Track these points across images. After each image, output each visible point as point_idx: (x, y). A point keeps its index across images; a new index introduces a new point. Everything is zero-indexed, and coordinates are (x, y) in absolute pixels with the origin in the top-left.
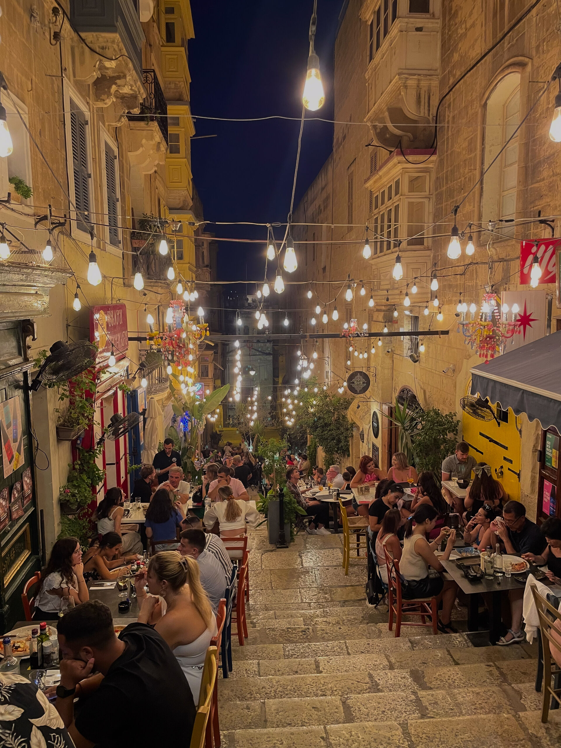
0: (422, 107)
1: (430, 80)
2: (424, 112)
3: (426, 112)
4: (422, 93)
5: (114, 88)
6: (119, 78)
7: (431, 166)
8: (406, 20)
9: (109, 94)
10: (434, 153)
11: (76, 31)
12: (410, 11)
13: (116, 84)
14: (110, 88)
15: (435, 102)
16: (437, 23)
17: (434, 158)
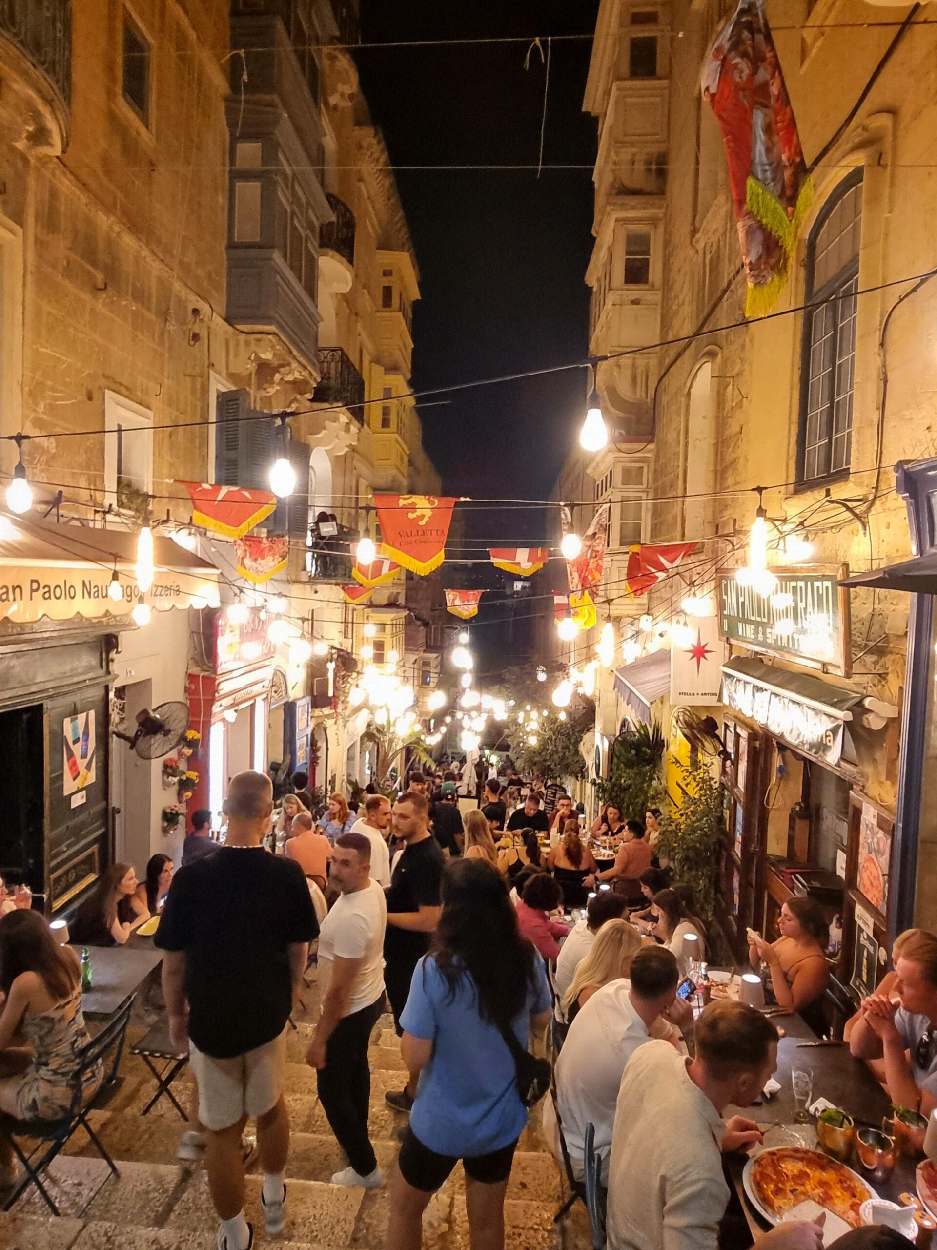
0: (639, 389)
1: (648, 358)
2: (640, 393)
3: (644, 394)
4: (639, 372)
5: (277, 377)
6: (283, 366)
7: (649, 455)
8: (620, 292)
9: (272, 383)
10: (651, 441)
11: (231, 324)
12: (626, 282)
13: (279, 372)
14: (273, 376)
15: (653, 384)
16: (657, 295)
17: (651, 446)
